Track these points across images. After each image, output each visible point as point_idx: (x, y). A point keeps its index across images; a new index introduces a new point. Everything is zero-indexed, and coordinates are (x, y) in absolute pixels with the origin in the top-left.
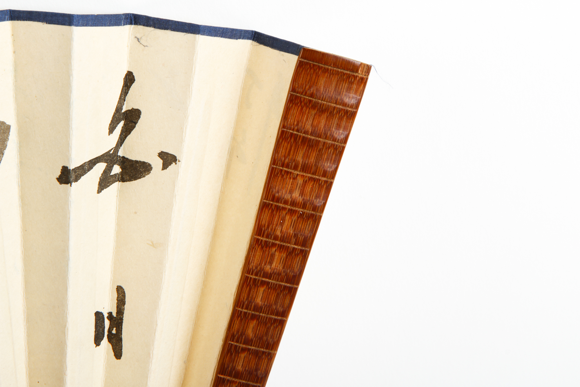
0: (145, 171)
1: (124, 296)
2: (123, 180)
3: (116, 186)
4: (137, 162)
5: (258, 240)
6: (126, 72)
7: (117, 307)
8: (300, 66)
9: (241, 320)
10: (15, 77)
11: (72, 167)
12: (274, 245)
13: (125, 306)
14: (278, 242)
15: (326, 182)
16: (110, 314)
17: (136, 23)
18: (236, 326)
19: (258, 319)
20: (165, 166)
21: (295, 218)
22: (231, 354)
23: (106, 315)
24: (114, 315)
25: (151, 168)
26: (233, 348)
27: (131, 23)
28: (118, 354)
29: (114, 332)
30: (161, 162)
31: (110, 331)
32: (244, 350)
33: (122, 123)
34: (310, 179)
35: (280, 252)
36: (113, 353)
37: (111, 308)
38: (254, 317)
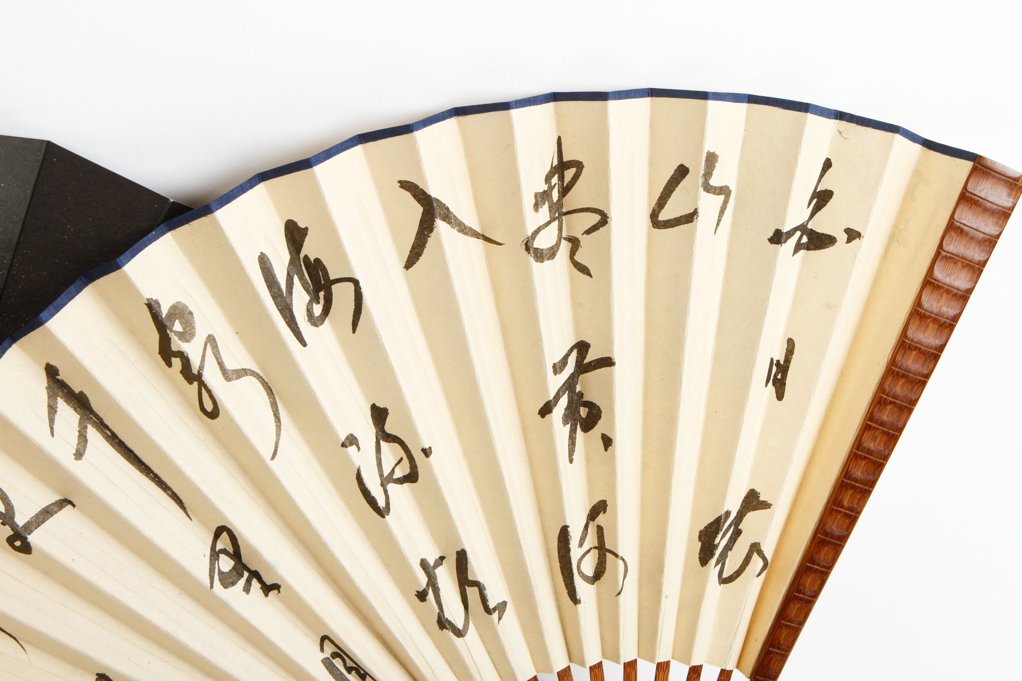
0: (830, 243)
1: (793, 347)
2: (808, 249)
3: (802, 252)
4: (823, 234)
5: (918, 311)
6: (825, 159)
7: (786, 356)
8: (974, 170)
9: (894, 377)
10: (742, 151)
11: (785, 230)
12: (930, 317)
13: (793, 356)
14: (933, 315)
15: (979, 269)
16: (778, 361)
17: (841, 119)
18: (888, 382)
19: (907, 378)
20: (849, 240)
21: (950, 296)
22: (881, 405)
23: (775, 362)
24: (782, 362)
25: (836, 241)
26: (883, 400)
27: (837, 119)
28: (780, 396)
29: (779, 377)
30: (846, 236)
31: (776, 377)
32: (891, 403)
33: (815, 200)
34: (967, 265)
35: (934, 323)
36: (775, 395)
37: (780, 356)
38: (903, 376)
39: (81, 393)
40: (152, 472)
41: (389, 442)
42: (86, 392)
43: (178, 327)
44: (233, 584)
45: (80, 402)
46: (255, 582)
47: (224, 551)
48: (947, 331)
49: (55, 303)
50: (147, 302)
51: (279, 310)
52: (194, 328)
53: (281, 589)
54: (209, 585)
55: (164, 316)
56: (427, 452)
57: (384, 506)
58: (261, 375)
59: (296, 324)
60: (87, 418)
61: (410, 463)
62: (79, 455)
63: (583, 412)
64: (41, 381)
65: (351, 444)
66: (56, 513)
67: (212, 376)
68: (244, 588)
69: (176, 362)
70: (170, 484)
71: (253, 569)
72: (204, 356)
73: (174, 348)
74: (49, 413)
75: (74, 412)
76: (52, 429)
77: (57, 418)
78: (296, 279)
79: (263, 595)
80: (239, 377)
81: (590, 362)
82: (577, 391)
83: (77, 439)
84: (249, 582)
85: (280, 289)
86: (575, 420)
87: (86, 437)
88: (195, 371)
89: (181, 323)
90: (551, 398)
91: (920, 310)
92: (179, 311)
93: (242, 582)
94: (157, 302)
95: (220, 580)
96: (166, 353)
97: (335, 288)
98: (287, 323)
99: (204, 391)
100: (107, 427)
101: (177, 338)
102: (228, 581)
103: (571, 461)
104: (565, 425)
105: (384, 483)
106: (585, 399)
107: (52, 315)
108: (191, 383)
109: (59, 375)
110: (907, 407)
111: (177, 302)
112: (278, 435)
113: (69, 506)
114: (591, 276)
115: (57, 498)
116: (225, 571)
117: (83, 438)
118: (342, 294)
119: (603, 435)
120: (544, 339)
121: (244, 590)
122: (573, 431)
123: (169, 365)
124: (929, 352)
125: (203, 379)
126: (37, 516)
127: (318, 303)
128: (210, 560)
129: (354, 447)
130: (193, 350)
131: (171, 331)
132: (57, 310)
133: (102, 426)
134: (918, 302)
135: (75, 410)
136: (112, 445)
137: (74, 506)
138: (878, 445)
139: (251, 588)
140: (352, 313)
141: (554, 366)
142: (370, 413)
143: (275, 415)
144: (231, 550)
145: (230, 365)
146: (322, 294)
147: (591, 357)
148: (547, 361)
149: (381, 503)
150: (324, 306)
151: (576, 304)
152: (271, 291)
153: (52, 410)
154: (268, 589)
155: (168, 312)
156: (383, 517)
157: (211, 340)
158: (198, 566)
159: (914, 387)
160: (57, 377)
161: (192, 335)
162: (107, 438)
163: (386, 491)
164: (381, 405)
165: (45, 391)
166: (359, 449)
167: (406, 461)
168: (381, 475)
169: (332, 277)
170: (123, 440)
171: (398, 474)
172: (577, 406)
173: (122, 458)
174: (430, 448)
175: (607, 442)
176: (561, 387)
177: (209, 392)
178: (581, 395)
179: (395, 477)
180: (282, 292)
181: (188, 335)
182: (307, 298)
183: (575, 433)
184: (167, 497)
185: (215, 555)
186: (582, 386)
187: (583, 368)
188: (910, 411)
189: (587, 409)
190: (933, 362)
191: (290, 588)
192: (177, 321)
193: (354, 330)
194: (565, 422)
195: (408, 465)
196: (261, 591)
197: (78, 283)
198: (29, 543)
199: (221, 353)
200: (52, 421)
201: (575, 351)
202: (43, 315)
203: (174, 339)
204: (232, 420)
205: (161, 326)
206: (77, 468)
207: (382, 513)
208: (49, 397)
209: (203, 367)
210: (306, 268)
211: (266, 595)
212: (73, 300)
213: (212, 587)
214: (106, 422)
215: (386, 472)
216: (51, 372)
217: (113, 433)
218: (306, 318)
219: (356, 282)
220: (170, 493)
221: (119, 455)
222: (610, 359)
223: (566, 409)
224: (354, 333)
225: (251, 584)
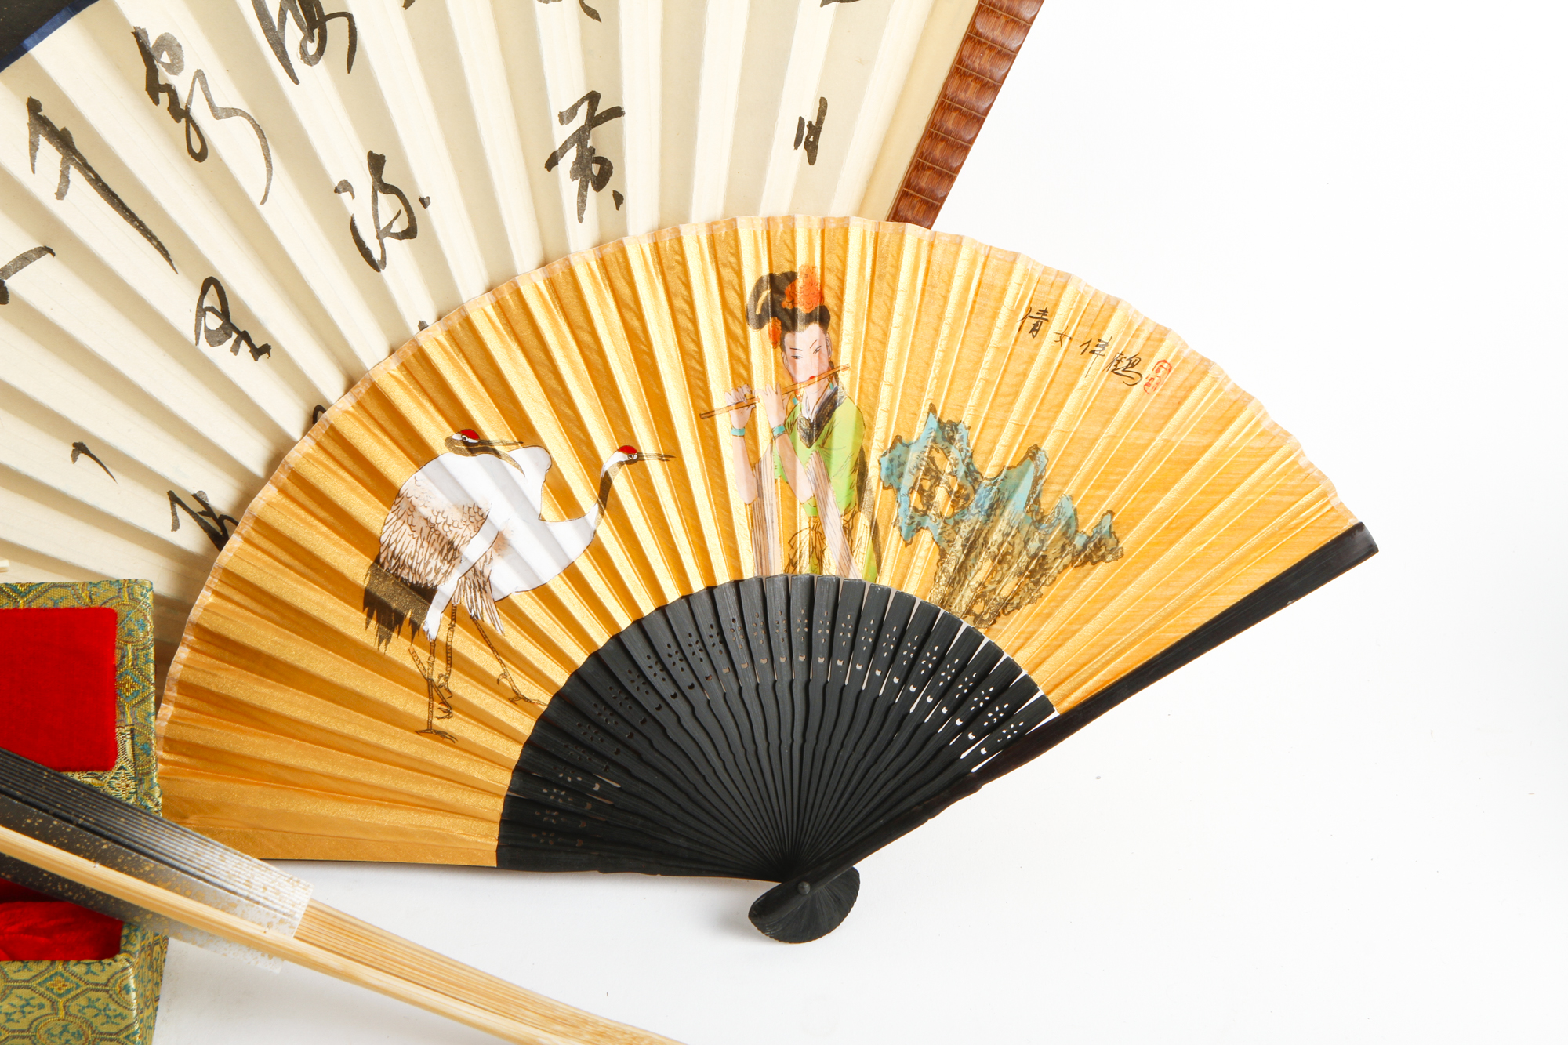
1: (826, 107)
2: (841, 1)
5: (958, 68)
7: (818, 117)
9: (932, 140)
12: (971, 75)
13: (826, 116)
14: (975, 73)
15: (1025, 25)
16: (810, 122)
18: (926, 146)
19: (946, 142)
21: (993, 54)
22: (918, 170)
23: (806, 123)
24: (814, 124)
26: (921, 164)
28: (812, 160)
29: (811, 139)
31: (807, 138)
32: (930, 168)
34: (1012, 20)
35: (976, 83)
36: (807, 159)
37: (811, 116)
38: (943, 139)
39: (65, 130)
40: (136, 219)
41: (387, 194)
42: (69, 129)
43: (165, 58)
44: (220, 343)
45: (63, 140)
46: (243, 344)
47: (211, 309)
48: (991, 92)
49: (40, 30)
50: (134, 31)
51: (271, 44)
52: (182, 61)
53: (271, 351)
54: (194, 341)
55: (151, 46)
56: (424, 202)
57: (380, 259)
58: (253, 116)
59: (288, 60)
60: (70, 159)
61: (409, 216)
62: (60, 195)
63: (595, 169)
64: (24, 116)
65: (345, 190)
66: (35, 260)
67: (200, 112)
68: (232, 348)
69: (164, 97)
70: (155, 232)
71: (241, 330)
72: (192, 91)
73: (162, 82)
74: (31, 149)
75: (56, 151)
76: (33, 165)
77: (39, 154)
78: (289, 14)
79: (253, 358)
80: (228, 116)
81: (601, 114)
82: (589, 146)
83: (59, 178)
84: (237, 343)
85: (271, 23)
86: (585, 176)
87: (68, 177)
88: (183, 107)
89: (170, 55)
90: (557, 148)
91: (960, 67)
92: (166, 42)
93: (230, 342)
94: (144, 31)
95: (207, 337)
96: (154, 87)
97: (329, 24)
98: (278, 58)
99: (192, 129)
100: (90, 169)
101: (164, 70)
102: (215, 339)
103: (581, 220)
104: (573, 180)
105: (381, 236)
106: (597, 155)
107: (36, 43)
108: (178, 121)
109: (41, 111)
110: (948, 175)
111: (166, 34)
112: (269, 179)
113: (49, 255)
114: (600, 20)
115: (38, 245)
116: (211, 329)
117: (65, 178)
118: (336, 30)
119: (614, 192)
120: (548, 85)
121: (232, 351)
122: (583, 189)
123: (156, 101)
124: (971, 114)
125: (191, 114)
126: (15, 261)
127: (313, 41)
128: (197, 315)
129: (348, 193)
130: (181, 83)
131: (159, 62)
132: (42, 38)
133: (85, 167)
134: (960, 60)
135: (57, 149)
136: (95, 188)
137: (54, 254)
138: (917, 214)
139: (240, 350)
140: (347, 51)
141: (561, 115)
142: (367, 162)
143: (266, 159)
144: (218, 308)
145: (219, 103)
146: (316, 31)
147: (601, 108)
148: (552, 109)
149: (377, 256)
150: (319, 44)
151: (586, 52)
152: (262, 24)
153: (34, 147)
154: (259, 352)
155: (156, 42)
156: (379, 271)
157: (200, 75)
158: (185, 322)
159: (955, 152)
160: (40, 113)
161: (181, 68)
162: (90, 180)
163: (382, 245)
164: (378, 152)
165: (27, 127)
166: (353, 196)
167: (404, 214)
168: (377, 227)
169: (326, 12)
170: (107, 183)
171: (397, 228)
172: (588, 162)
173: (105, 202)
174: (428, 198)
175: (619, 199)
176: (569, 139)
177: (197, 128)
178: (592, 150)
179: (392, 231)
180: (274, 26)
181: (175, 67)
182: (300, 35)
183: (586, 190)
184: (153, 247)
185: (201, 311)
186: (593, 141)
187: (594, 121)
188: (952, 179)
189: (599, 166)
190: (976, 126)
191: (280, 348)
192: (165, 53)
193: (349, 70)
194: (574, 176)
195: (407, 219)
196: (250, 354)
197: (63, 13)
198: (6, 288)
199: (210, 90)
200: (33, 157)
201: (586, 103)
202: (27, 42)
203: (161, 69)
204: (221, 160)
205: (148, 57)
206: (56, 207)
207: (376, 266)
208: (31, 133)
209: (191, 101)
210: (300, 4)
211: (256, 359)
212: (58, 30)
213: (197, 343)
214: (90, 163)
215: (383, 225)
216: (34, 106)
217: (96, 175)
218: (300, 55)
219: (350, 17)
220: (155, 243)
221: (102, 199)
222: (619, 108)
223: (575, 163)
224: (349, 72)
225: (239, 346)
